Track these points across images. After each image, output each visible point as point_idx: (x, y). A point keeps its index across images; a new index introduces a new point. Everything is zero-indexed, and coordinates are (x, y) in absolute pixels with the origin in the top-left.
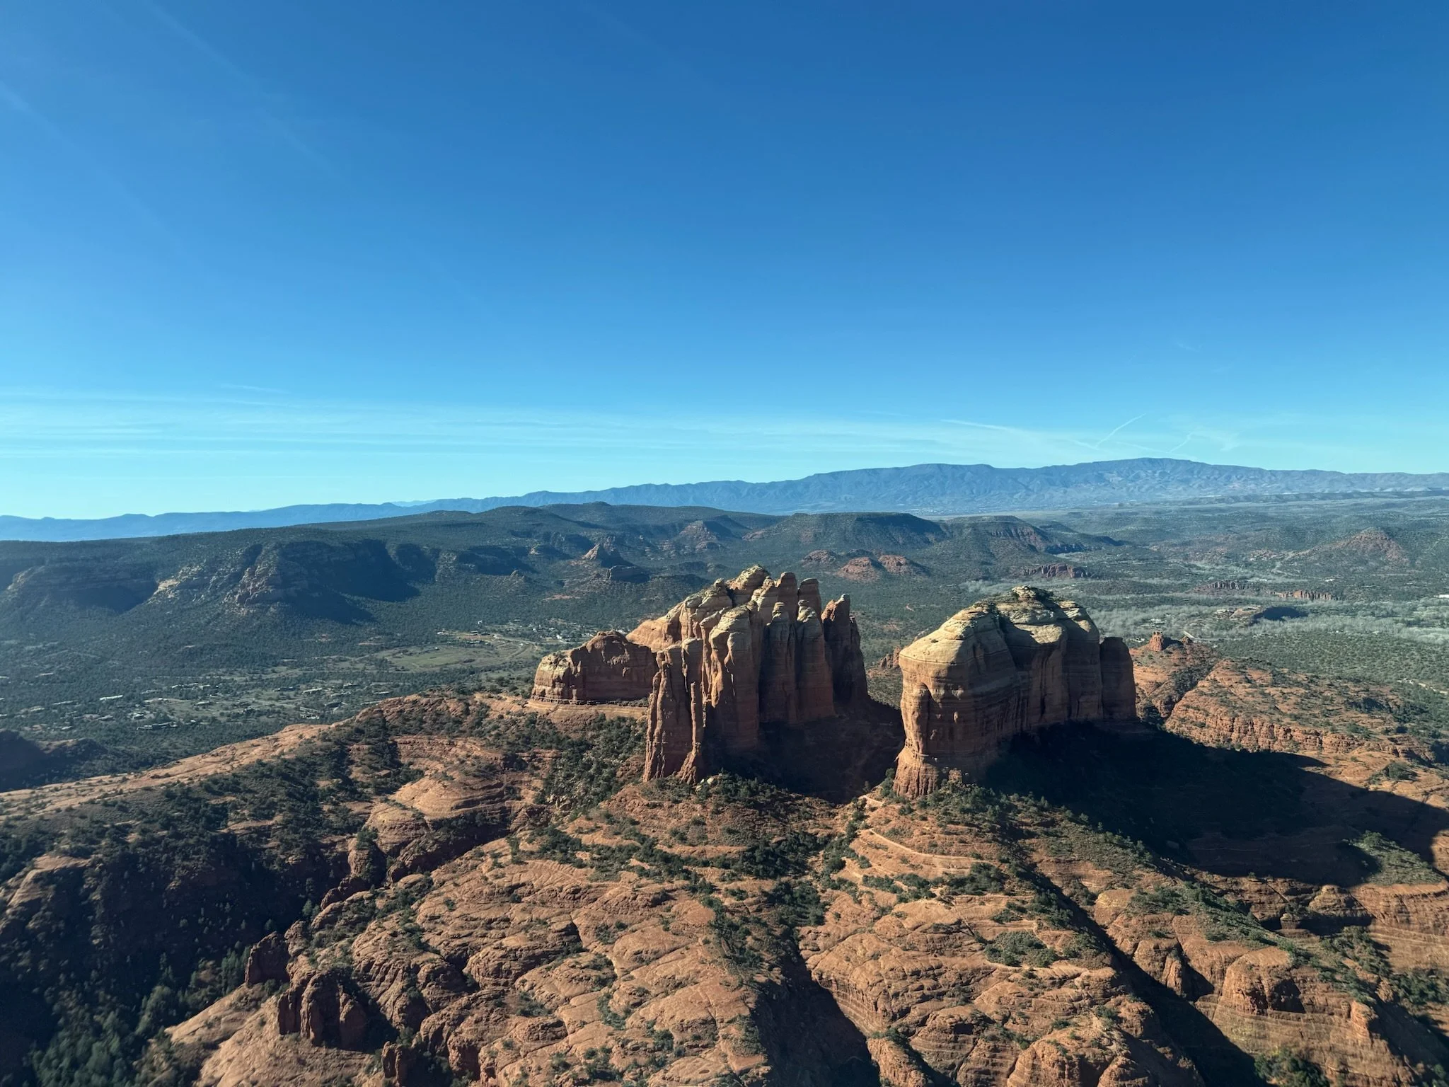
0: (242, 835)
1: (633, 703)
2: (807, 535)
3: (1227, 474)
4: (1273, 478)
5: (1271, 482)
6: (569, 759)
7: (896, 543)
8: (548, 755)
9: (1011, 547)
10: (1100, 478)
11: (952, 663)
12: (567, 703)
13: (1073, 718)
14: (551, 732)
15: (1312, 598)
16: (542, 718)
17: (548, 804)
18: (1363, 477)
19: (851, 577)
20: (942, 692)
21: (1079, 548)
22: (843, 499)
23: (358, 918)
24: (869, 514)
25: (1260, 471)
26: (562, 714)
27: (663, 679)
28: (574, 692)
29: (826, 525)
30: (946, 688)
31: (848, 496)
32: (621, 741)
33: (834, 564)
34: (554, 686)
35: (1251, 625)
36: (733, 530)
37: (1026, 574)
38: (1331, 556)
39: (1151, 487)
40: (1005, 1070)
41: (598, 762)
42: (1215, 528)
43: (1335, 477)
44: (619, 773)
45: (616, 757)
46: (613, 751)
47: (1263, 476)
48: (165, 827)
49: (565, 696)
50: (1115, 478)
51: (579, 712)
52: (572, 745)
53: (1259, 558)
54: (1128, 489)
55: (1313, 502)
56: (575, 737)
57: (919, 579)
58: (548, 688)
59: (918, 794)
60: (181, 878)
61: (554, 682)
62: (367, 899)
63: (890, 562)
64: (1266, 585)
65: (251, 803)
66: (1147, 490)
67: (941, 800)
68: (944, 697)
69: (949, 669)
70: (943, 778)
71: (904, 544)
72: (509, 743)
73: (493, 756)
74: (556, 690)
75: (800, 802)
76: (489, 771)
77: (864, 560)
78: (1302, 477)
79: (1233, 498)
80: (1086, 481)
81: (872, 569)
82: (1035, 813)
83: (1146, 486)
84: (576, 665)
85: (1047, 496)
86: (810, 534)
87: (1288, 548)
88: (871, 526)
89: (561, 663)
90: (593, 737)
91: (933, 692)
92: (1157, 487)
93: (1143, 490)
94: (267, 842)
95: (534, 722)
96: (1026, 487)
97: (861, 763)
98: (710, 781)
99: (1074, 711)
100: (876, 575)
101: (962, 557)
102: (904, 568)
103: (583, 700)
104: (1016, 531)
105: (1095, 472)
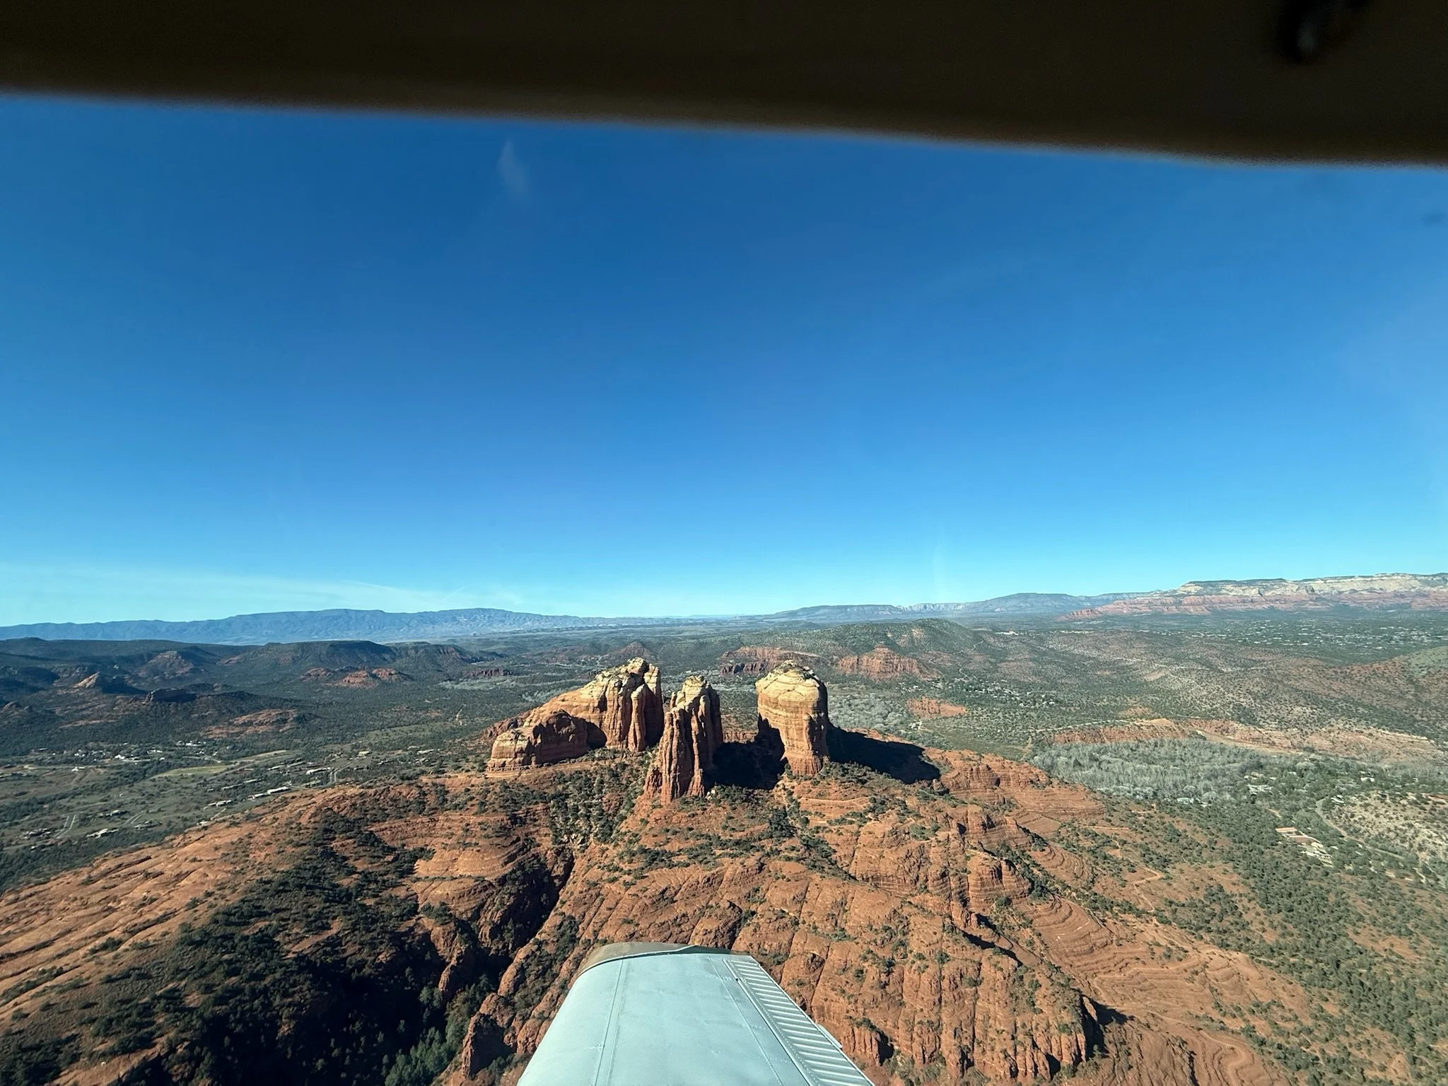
0: (313, 953)
1: (580, 759)
2: (287, 659)
3: (524, 617)
5: (546, 622)
6: (559, 807)
8: (538, 808)
9: (451, 660)
10: (454, 619)
11: (816, 700)
12: (528, 768)
14: (527, 791)
16: (513, 783)
17: (565, 843)
18: (588, 619)
20: (815, 716)
22: (264, 634)
23: (543, 968)
26: (528, 777)
27: (675, 731)
28: (533, 759)
29: (303, 651)
30: (816, 713)
32: (589, 787)
33: (333, 677)
34: (515, 757)
36: (206, 657)
37: (474, 675)
39: (484, 625)
40: (966, 887)
41: (582, 805)
42: (542, 646)
43: (576, 619)
44: (605, 808)
45: (593, 798)
46: (589, 796)
47: (545, 619)
48: (229, 974)
49: (526, 763)
50: (463, 620)
51: (542, 773)
52: (553, 798)
54: (471, 626)
55: (575, 631)
56: (551, 791)
57: (408, 683)
58: (509, 760)
60: (290, 1017)
61: (516, 754)
62: (537, 950)
63: (383, 673)
65: (295, 920)
66: (482, 626)
67: (827, 773)
72: (501, 807)
73: (497, 818)
74: (517, 760)
76: (504, 831)
77: (362, 673)
80: (446, 621)
81: (371, 679)
82: (857, 770)
83: (481, 624)
84: (536, 737)
85: (422, 630)
86: (290, 657)
88: (342, 650)
89: (520, 738)
90: (564, 789)
92: (487, 624)
93: (479, 626)
94: (344, 951)
95: (509, 787)
96: (408, 625)
97: (758, 766)
98: (713, 792)
100: (373, 684)
101: (421, 668)
102: (394, 678)
103: (540, 763)
105: (452, 616)
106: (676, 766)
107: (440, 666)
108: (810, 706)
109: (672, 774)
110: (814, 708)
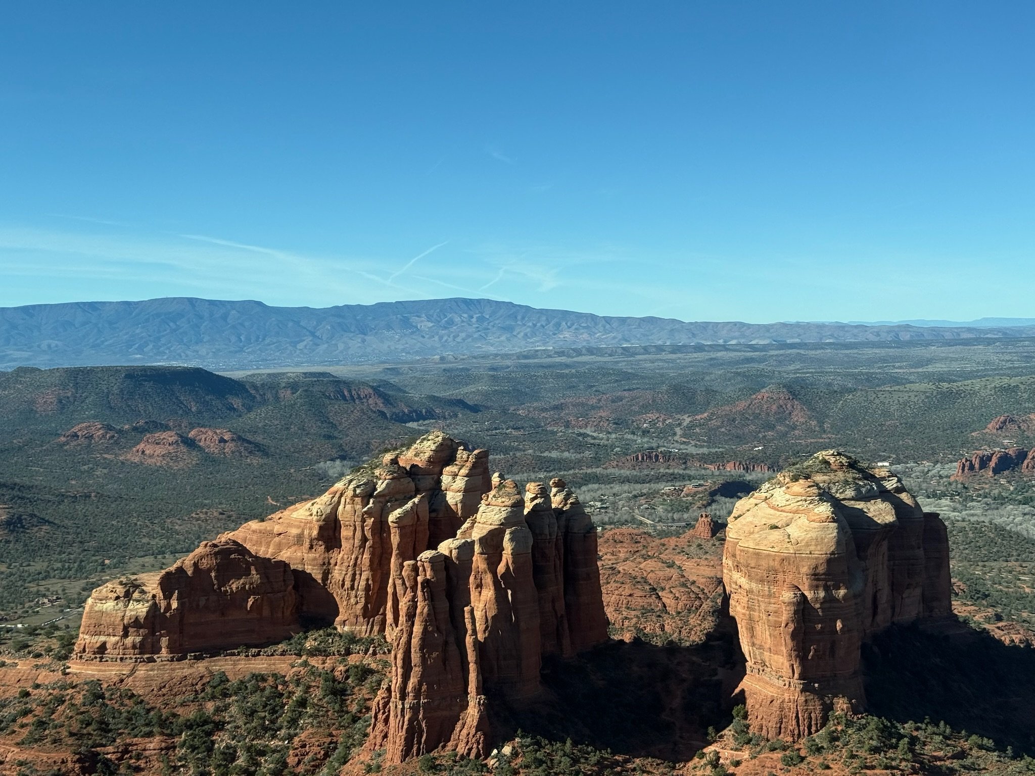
1: (269, 650)
2: (46, 400)
3: (556, 320)
4: (608, 326)
6: (194, 748)
7: (188, 412)
8: (154, 744)
9: (357, 414)
10: (406, 323)
11: (832, 553)
12: (151, 660)
13: (896, 619)
14: (138, 708)
15: (747, 469)
16: (114, 688)
18: (704, 326)
19: (150, 461)
20: (822, 594)
24: (144, 369)
25: (593, 317)
26: (148, 679)
27: (420, 605)
28: (164, 641)
29: (76, 385)
30: (827, 589)
32: (273, 711)
33: (116, 443)
34: (126, 635)
35: (709, 504)
38: (734, 420)
39: (468, 336)
41: (249, 749)
43: (674, 325)
44: (291, 760)
45: (274, 737)
46: (266, 729)
47: (596, 324)
49: (147, 649)
50: (425, 325)
51: (179, 673)
52: (189, 725)
53: (653, 423)
54: (441, 338)
55: (664, 356)
56: (189, 713)
57: (255, 461)
58: (114, 639)
59: (799, 735)
61: (126, 629)
63: (207, 438)
64: (692, 456)
66: (464, 340)
67: (837, 739)
68: (825, 601)
69: (829, 561)
70: (828, 708)
71: (199, 412)
72: (72, 734)
73: (57, 756)
74: (129, 640)
75: (630, 766)
77: (170, 436)
78: (639, 326)
79: (574, 350)
80: (389, 327)
81: (183, 448)
82: (941, 742)
83: (463, 335)
84: (168, 596)
85: (341, 346)
86: (52, 398)
87: (682, 411)
88: (148, 386)
89: (136, 595)
90: (218, 710)
91: (809, 595)
92: (476, 336)
93: (459, 339)
95: (102, 696)
96: (313, 334)
98: (507, 750)
99: (897, 610)
100: (190, 459)
101: (293, 429)
103: (179, 652)
104: (350, 391)
105: (399, 315)
106: (420, 683)
107: (334, 426)
108: (805, 570)
109: (409, 700)
110: (815, 576)
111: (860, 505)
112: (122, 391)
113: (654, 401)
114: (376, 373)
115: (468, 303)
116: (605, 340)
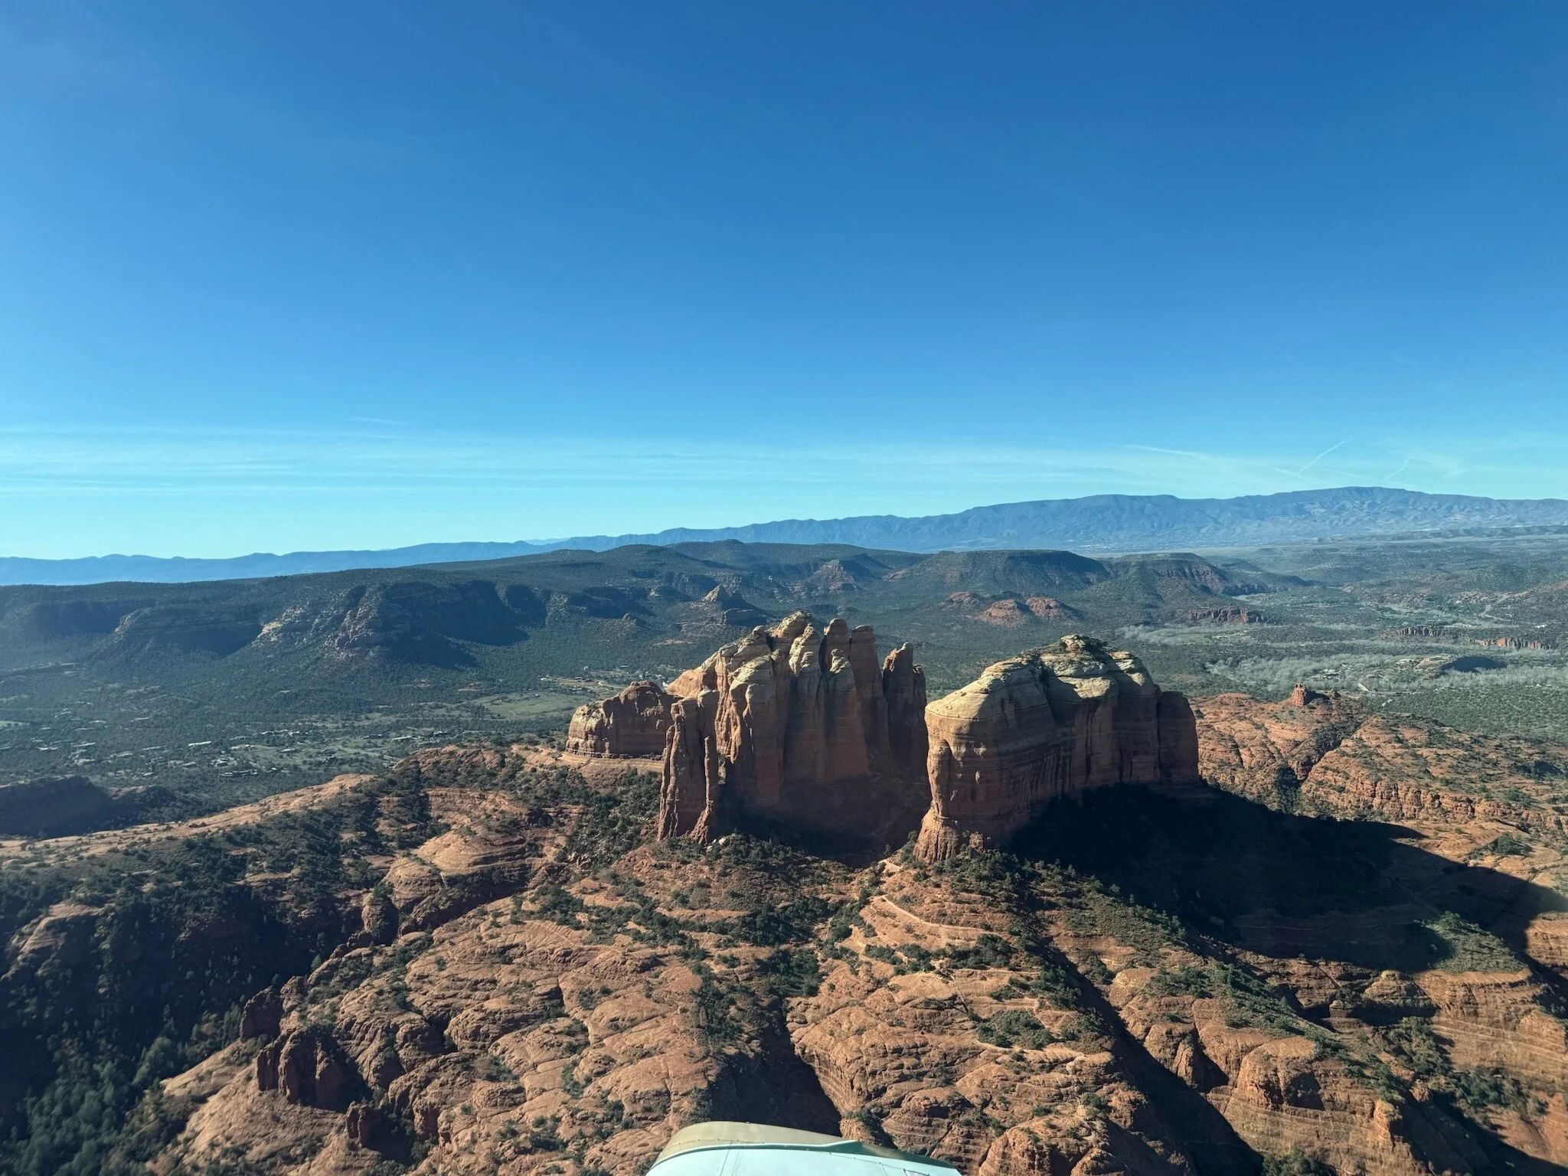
0: (257, 887)
2: (953, 575)
3: (1448, 504)
4: (1503, 509)
5: (1500, 514)
6: (595, 815)
7: (1052, 584)
8: (575, 811)
9: (1181, 588)
10: (1300, 510)
11: (975, 718)
12: (599, 756)
13: (1126, 780)
14: (580, 787)
15: (1519, 646)
16: (574, 771)
17: (568, 862)
19: (994, 621)
20: (963, 750)
21: (1262, 589)
22: (1005, 534)
23: (354, 975)
24: (1023, 552)
25: (1488, 502)
26: (593, 768)
27: (676, 733)
28: (607, 745)
29: (974, 564)
30: (968, 746)
31: (1011, 532)
32: (650, 798)
33: (978, 607)
34: (587, 739)
35: (1437, 677)
36: (873, 569)
37: (1194, 618)
38: (1551, 599)
39: (1358, 520)
40: (978, 1157)
41: (623, 819)
42: (1423, 566)
44: (643, 831)
45: (643, 814)
46: (640, 808)
47: (1490, 507)
48: (180, 877)
49: (598, 750)
50: (1317, 510)
51: (612, 766)
52: (600, 800)
53: (1466, 601)
54: (1331, 522)
55: (1547, 536)
56: (603, 792)
57: (1071, 623)
58: (582, 741)
59: (936, 859)
60: (191, 929)
61: (586, 734)
62: (365, 956)
63: (1038, 605)
64: (1464, 631)
65: (271, 855)
66: (1354, 523)
67: (958, 866)
68: (965, 756)
69: (972, 725)
70: (963, 841)
71: (1061, 584)
72: (536, 797)
73: (519, 810)
74: (588, 742)
75: (816, 865)
76: (511, 827)
77: (1010, 603)
78: (1537, 508)
79: (1451, 531)
80: (1284, 514)
81: (1017, 612)
82: (1060, 882)
83: (1353, 519)
84: (608, 716)
85: (1239, 530)
86: (956, 574)
87: (1503, 589)
88: (1025, 564)
89: (594, 714)
90: (622, 793)
91: (953, 750)
92: (1366, 519)
93: (1348, 523)
94: (282, 895)
95: (565, 776)
96: (1215, 520)
97: (888, 824)
98: (722, 841)
99: (1126, 772)
100: (1021, 619)
101: (1124, 599)
102: (1054, 612)
103: (615, 754)
104: (1190, 569)
105: (1295, 503)
106: (675, 787)
107: (1159, 597)
108: (952, 730)
109: (668, 798)
110: (959, 734)
111: (1072, 681)
112: (1005, 569)
113: (1479, 579)
114: (1253, 553)
115: (1360, 491)
116: (1496, 521)
